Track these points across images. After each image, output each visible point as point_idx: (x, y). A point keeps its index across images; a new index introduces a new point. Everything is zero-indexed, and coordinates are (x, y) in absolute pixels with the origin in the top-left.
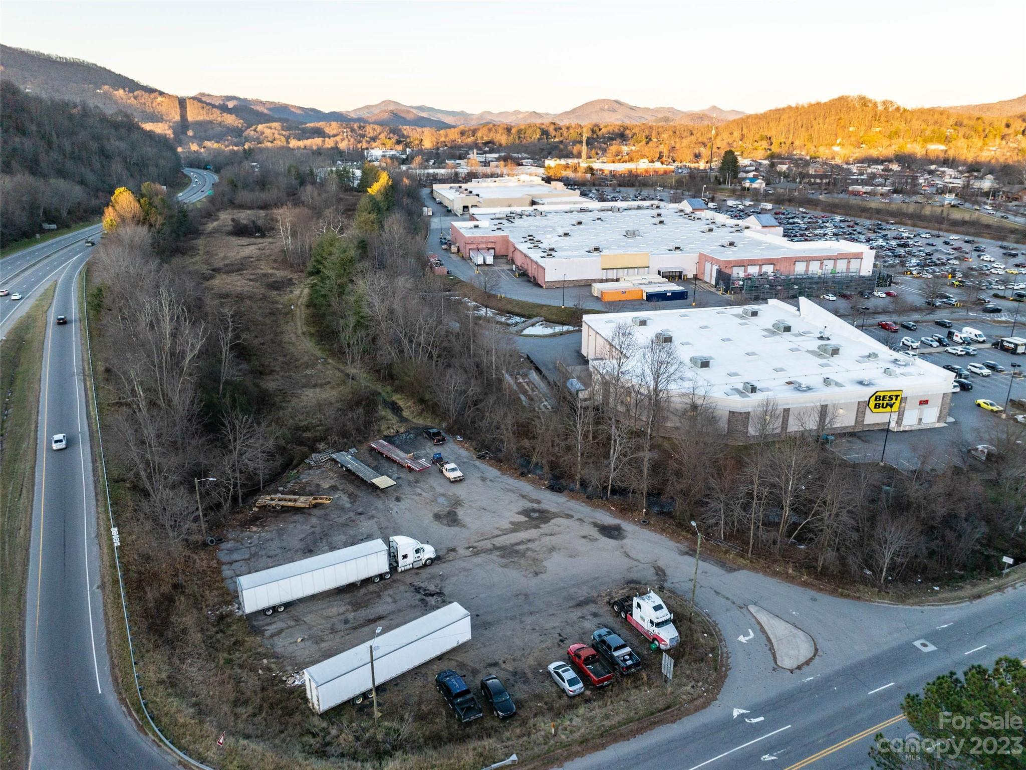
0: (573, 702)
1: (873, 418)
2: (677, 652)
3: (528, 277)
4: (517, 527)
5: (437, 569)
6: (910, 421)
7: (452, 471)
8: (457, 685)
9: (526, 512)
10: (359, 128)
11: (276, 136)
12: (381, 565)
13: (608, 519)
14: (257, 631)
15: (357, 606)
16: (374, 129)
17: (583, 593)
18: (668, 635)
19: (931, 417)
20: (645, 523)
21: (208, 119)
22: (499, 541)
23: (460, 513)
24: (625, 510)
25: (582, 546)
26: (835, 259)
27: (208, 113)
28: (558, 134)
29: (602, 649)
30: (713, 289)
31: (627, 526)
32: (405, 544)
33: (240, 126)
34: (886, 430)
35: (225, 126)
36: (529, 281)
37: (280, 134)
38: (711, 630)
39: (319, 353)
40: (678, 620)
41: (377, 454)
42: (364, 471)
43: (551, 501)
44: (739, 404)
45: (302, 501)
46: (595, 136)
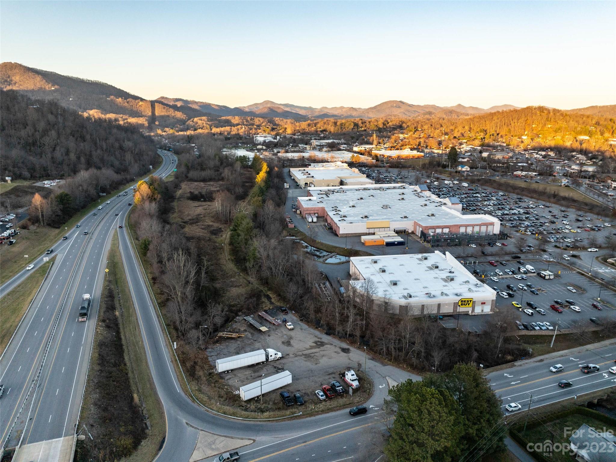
0: (321, 401)
1: (462, 309)
2: (356, 389)
3: (332, 230)
4: (312, 348)
5: (282, 361)
6: (478, 310)
7: (290, 325)
8: (286, 395)
9: (316, 342)
10: (251, 119)
11: (204, 125)
12: (263, 359)
13: (345, 346)
14: (222, 378)
15: (255, 372)
16: (259, 121)
17: (331, 371)
18: (355, 384)
19: (487, 309)
20: (359, 348)
21: (166, 114)
22: (305, 352)
23: (292, 342)
24: (352, 343)
25: (334, 355)
26: (480, 225)
27: (167, 111)
28: (364, 126)
29: (333, 387)
30: (419, 240)
31: (352, 349)
32: (271, 352)
33: (184, 118)
34: (466, 314)
35: (176, 118)
36: (332, 232)
37: (206, 124)
38: (371, 384)
39: (236, 270)
40: (360, 379)
41: (261, 318)
42: (257, 325)
43: (326, 338)
45: (234, 335)
46: (385, 127)
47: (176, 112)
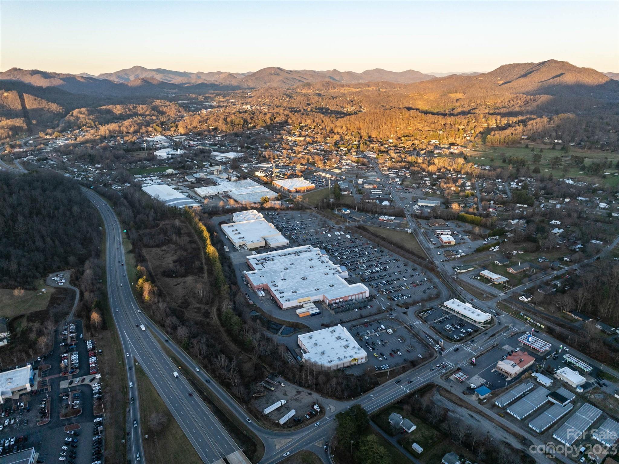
0: (309, 419)
1: (353, 363)
2: (320, 412)
3: (277, 304)
4: (296, 395)
5: (288, 404)
6: (360, 362)
7: (283, 385)
8: (296, 419)
9: (297, 392)
10: (133, 108)
11: (88, 121)
12: (280, 405)
13: (309, 392)
14: (268, 417)
15: (279, 411)
16: (142, 108)
17: (307, 405)
18: (319, 410)
19: (364, 361)
20: (315, 392)
21: (40, 107)
22: (295, 398)
23: (287, 393)
24: (312, 390)
25: (306, 397)
27: (39, 103)
29: (311, 413)
30: (327, 308)
31: (312, 393)
32: (282, 401)
33: (61, 111)
34: (355, 365)
35: (52, 112)
37: (89, 119)
38: (324, 408)
40: (320, 407)
41: (267, 382)
42: (268, 387)
43: (300, 389)
44: (329, 365)
45: (261, 395)
47: (50, 103)
